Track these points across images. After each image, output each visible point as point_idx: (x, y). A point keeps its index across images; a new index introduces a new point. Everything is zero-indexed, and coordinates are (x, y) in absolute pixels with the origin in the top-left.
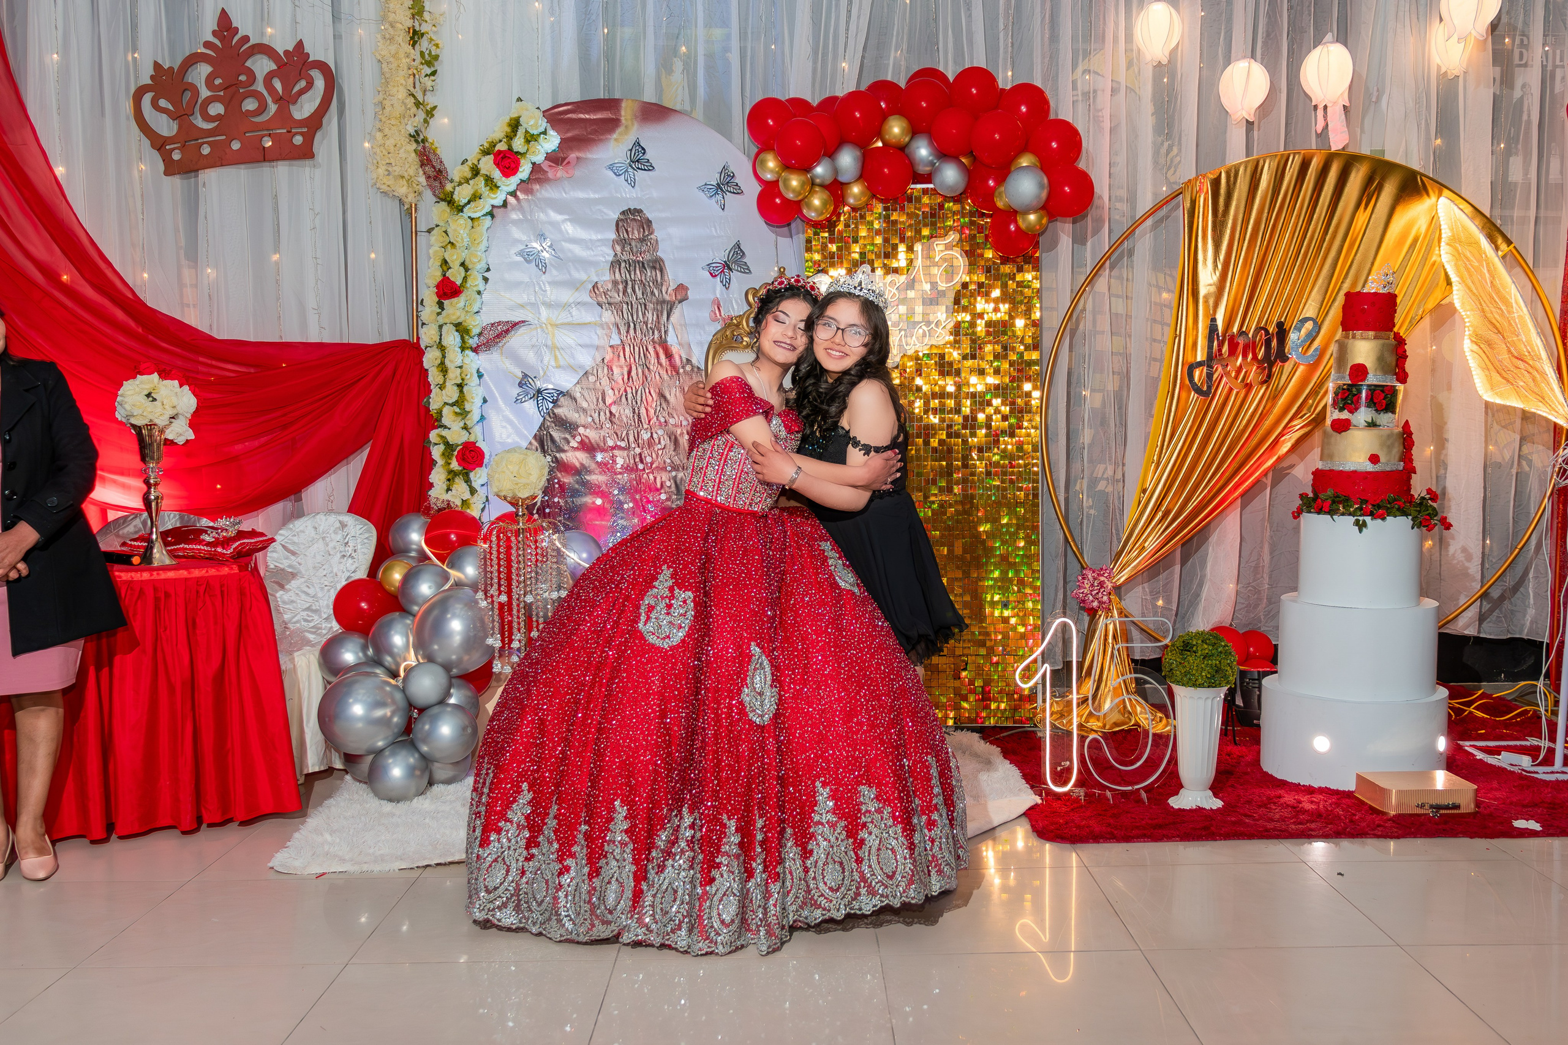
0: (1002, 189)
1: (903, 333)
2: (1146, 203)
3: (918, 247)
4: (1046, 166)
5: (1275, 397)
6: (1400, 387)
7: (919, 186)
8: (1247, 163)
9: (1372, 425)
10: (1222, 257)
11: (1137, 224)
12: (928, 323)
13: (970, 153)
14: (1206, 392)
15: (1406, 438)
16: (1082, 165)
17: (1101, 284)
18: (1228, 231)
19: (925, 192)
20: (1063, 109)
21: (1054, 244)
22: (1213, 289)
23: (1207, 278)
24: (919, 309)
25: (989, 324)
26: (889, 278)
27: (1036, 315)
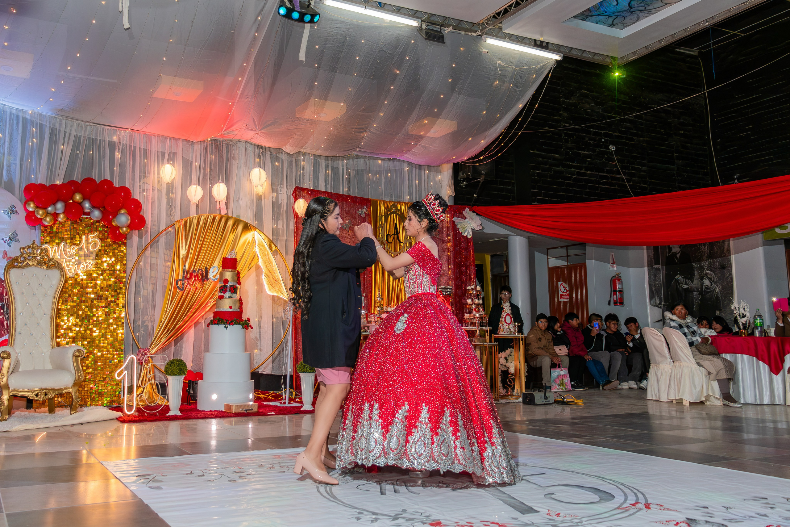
0: (114, 219)
1: (77, 266)
2: (163, 227)
3: (84, 237)
4: (130, 213)
5: (205, 292)
6: (239, 286)
7: (84, 216)
8: (196, 217)
9: (230, 297)
10: (188, 246)
11: (160, 233)
12: (86, 263)
13: (104, 207)
14: (183, 290)
15: (241, 302)
16: (141, 213)
17: (147, 253)
18: (190, 238)
19: (87, 218)
20: (136, 195)
21: (131, 237)
22: (185, 256)
23: (183, 252)
24: (83, 258)
25: (108, 264)
26: (73, 247)
27: (125, 262)
